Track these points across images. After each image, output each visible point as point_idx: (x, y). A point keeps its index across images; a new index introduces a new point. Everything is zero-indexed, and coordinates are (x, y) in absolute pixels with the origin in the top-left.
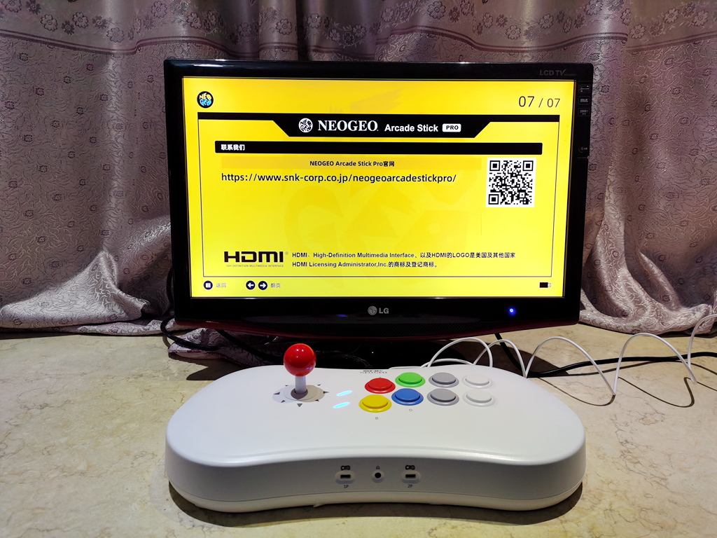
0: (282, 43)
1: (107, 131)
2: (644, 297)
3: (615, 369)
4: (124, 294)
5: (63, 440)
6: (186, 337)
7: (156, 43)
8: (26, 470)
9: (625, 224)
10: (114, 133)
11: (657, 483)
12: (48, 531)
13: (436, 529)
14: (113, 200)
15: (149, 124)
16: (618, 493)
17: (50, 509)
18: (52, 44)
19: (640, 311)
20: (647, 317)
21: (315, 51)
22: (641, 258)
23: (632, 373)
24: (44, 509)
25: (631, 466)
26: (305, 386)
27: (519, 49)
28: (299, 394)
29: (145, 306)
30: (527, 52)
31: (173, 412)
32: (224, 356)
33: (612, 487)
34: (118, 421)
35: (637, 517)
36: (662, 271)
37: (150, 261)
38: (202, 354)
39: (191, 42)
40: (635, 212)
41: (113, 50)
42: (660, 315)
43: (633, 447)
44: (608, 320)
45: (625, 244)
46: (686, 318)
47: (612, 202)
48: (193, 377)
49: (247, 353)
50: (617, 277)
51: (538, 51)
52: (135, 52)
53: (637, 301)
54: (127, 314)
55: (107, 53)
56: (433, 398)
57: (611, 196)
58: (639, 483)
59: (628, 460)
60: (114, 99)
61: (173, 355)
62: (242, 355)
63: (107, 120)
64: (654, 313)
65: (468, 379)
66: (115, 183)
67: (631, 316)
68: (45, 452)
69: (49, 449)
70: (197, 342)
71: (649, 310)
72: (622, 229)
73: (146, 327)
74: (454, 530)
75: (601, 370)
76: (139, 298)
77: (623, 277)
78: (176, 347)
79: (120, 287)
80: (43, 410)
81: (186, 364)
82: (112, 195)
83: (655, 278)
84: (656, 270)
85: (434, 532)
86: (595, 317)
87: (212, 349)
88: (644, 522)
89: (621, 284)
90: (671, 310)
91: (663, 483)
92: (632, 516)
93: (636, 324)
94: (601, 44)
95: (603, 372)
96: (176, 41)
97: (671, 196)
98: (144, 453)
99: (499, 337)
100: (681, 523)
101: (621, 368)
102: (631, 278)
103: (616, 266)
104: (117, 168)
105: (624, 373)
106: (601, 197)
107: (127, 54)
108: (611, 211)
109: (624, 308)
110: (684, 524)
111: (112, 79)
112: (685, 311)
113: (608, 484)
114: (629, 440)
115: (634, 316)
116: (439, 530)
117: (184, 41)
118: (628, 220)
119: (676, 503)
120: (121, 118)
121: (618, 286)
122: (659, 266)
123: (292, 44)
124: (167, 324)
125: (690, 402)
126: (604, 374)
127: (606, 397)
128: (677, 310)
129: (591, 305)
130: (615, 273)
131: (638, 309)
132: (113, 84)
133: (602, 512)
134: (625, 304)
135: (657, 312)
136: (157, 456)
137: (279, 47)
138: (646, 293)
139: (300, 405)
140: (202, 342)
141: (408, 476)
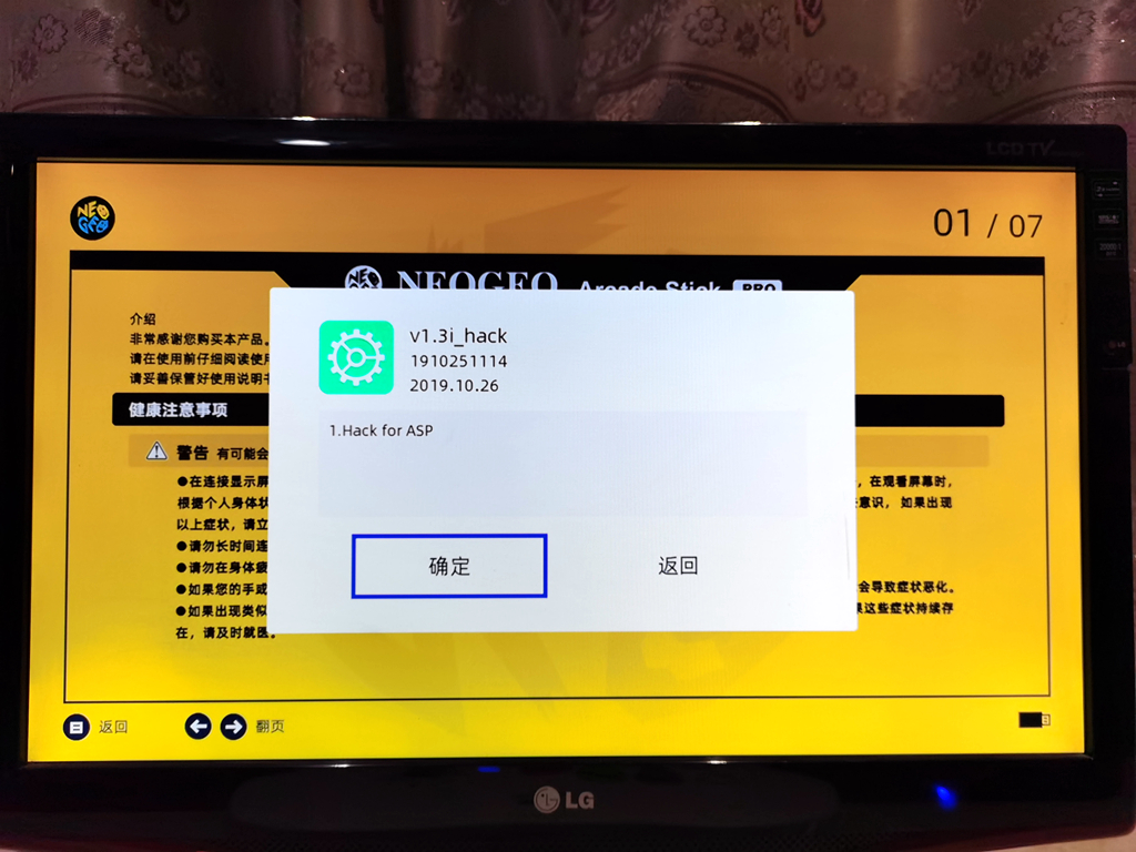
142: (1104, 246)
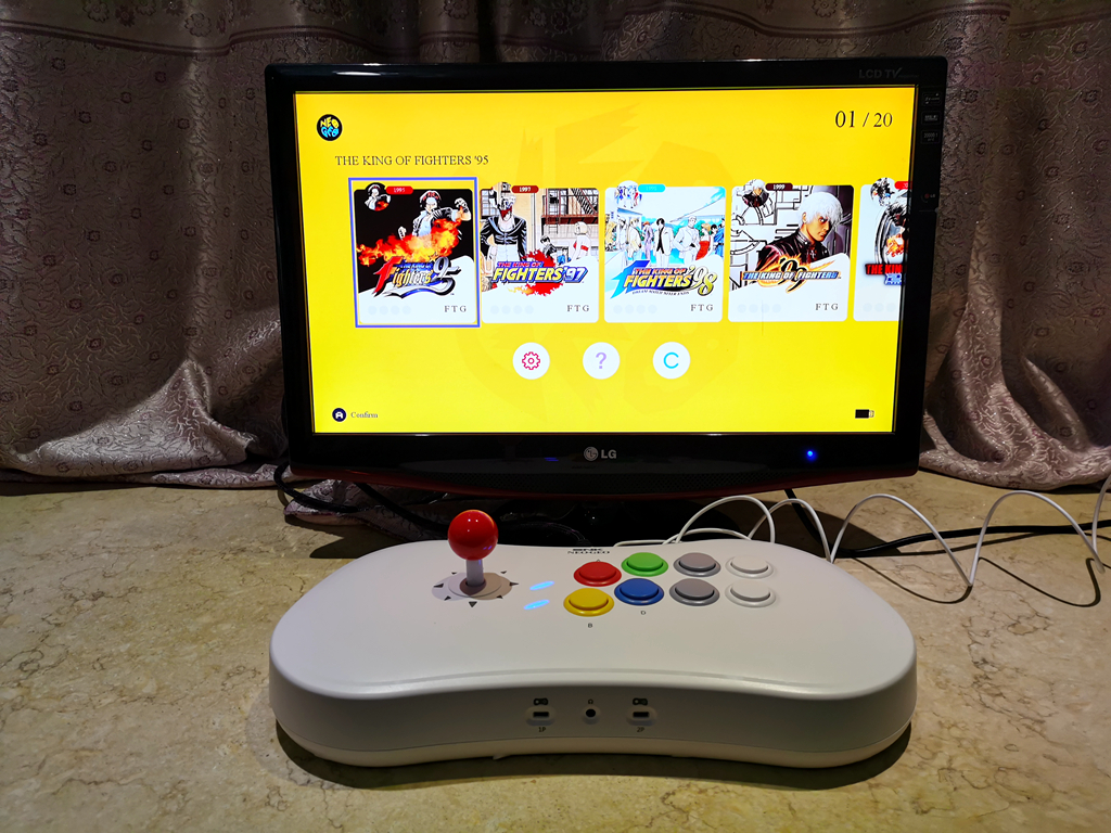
0: (454, 32)
1: (190, 175)
2: (1030, 430)
3: (974, 546)
4: (219, 426)
5: (124, 648)
6: (312, 492)
7: (256, 38)
8: (70, 693)
9: (1003, 313)
10: (199, 178)
11: (1029, 727)
12: (96, 783)
13: (674, 793)
14: (202, 282)
15: (250, 165)
16: (964, 743)
17: (101, 750)
18: (101, 42)
19: (1023, 451)
20: (1035, 461)
21: (505, 43)
22: (1027, 366)
23: (1002, 552)
24: (91, 750)
25: (987, 699)
26: (481, 574)
27: (833, 33)
28: (473, 587)
29: (251, 443)
30: (846, 36)
31: (287, 607)
32: (367, 522)
33: (955, 732)
34: (206, 619)
35: (990, 781)
36: (1061, 388)
37: (257, 375)
38: (335, 518)
39: (310, 34)
40: (1018, 293)
41: (195, 49)
42: (1055, 459)
43: (995, 669)
44: (972, 466)
45: (1002, 345)
46: (1097, 464)
47: (982, 277)
48: (319, 554)
49: (401, 518)
50: (988, 398)
51: (864, 35)
52: (228, 52)
53: (1019, 436)
54: (225, 455)
55: (186, 55)
56: (679, 594)
57: (981, 269)
58: (999, 727)
59: (985, 690)
60: (199, 125)
61: (292, 519)
62: (394, 521)
63: (190, 157)
64: (1045, 456)
65: (734, 563)
66: (204, 256)
67: (1008, 460)
68: (97, 666)
69: (102, 662)
70: (328, 499)
71: (1037, 451)
72: (997, 321)
73: (252, 476)
74: (701, 796)
75: (949, 547)
76: (241, 431)
77: (997, 398)
78: (295, 507)
79: (214, 416)
80: (96, 602)
81: (311, 532)
82: (200, 272)
83: (1048, 398)
84: (1050, 387)
85: (671, 798)
86: (951, 462)
87: (349, 510)
88: (1000, 787)
89: (993, 407)
90: (1073, 449)
91: (1037, 727)
92: (984, 779)
93: (1015, 472)
94: (965, 23)
95: (953, 550)
96: (288, 34)
97: (1077, 268)
98: (242, 669)
99: (791, 495)
100: (1060, 792)
101: (984, 544)
102: (1009, 400)
103: (986, 380)
104: (206, 233)
105: (988, 552)
106: (962, 271)
107: (218, 55)
108: (981, 292)
109: (998, 447)
110: (1065, 793)
111: (196, 95)
112: (1096, 452)
113: (949, 728)
114: (989, 659)
115: (1012, 459)
116: (678, 795)
117: (299, 34)
118: (1008, 306)
119: (1055, 760)
120: (211, 155)
121: (989, 412)
122: (1056, 381)
123: (470, 33)
124: (284, 471)
125: (1092, 599)
126: (955, 554)
127: (957, 589)
128: (1084, 450)
129: (944, 441)
130: (985, 391)
131: (1019, 449)
132: (196, 102)
133: (935, 772)
134: (999, 441)
135: (1050, 454)
136: (260, 673)
137: (448, 40)
138: (1033, 424)
139: (472, 604)
140: (335, 499)
141: (637, 714)
142: (926, 135)
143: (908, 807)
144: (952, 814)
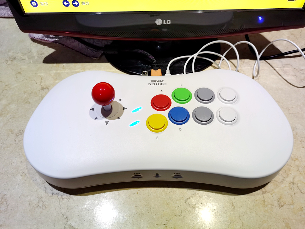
16: (300, 168)
28: (107, 111)
33: (297, 163)
48: (48, 60)
81: (41, 46)
113: (295, 161)
133: (287, 185)
141: (175, 175)
143: (276, 203)
144: (292, 207)
